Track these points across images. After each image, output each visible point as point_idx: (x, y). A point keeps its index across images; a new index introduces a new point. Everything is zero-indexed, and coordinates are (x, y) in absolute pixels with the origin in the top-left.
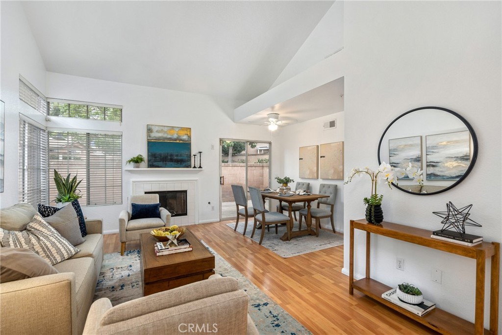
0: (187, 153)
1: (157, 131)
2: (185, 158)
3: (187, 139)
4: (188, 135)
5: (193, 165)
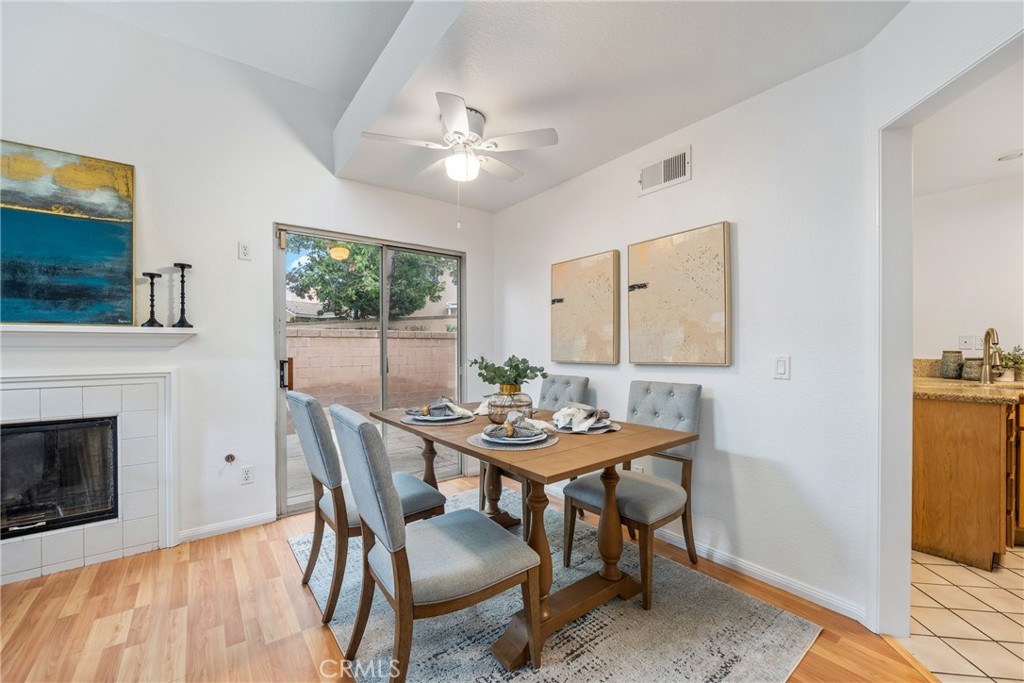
0: (108, 265)
3: (110, 209)
4: (117, 191)
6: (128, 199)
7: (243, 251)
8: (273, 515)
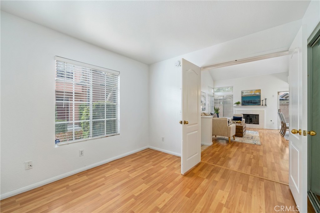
1: (246, 93)
2: (257, 101)
5: (261, 104)
6: (260, 93)
7: (273, 96)
8: (277, 129)
